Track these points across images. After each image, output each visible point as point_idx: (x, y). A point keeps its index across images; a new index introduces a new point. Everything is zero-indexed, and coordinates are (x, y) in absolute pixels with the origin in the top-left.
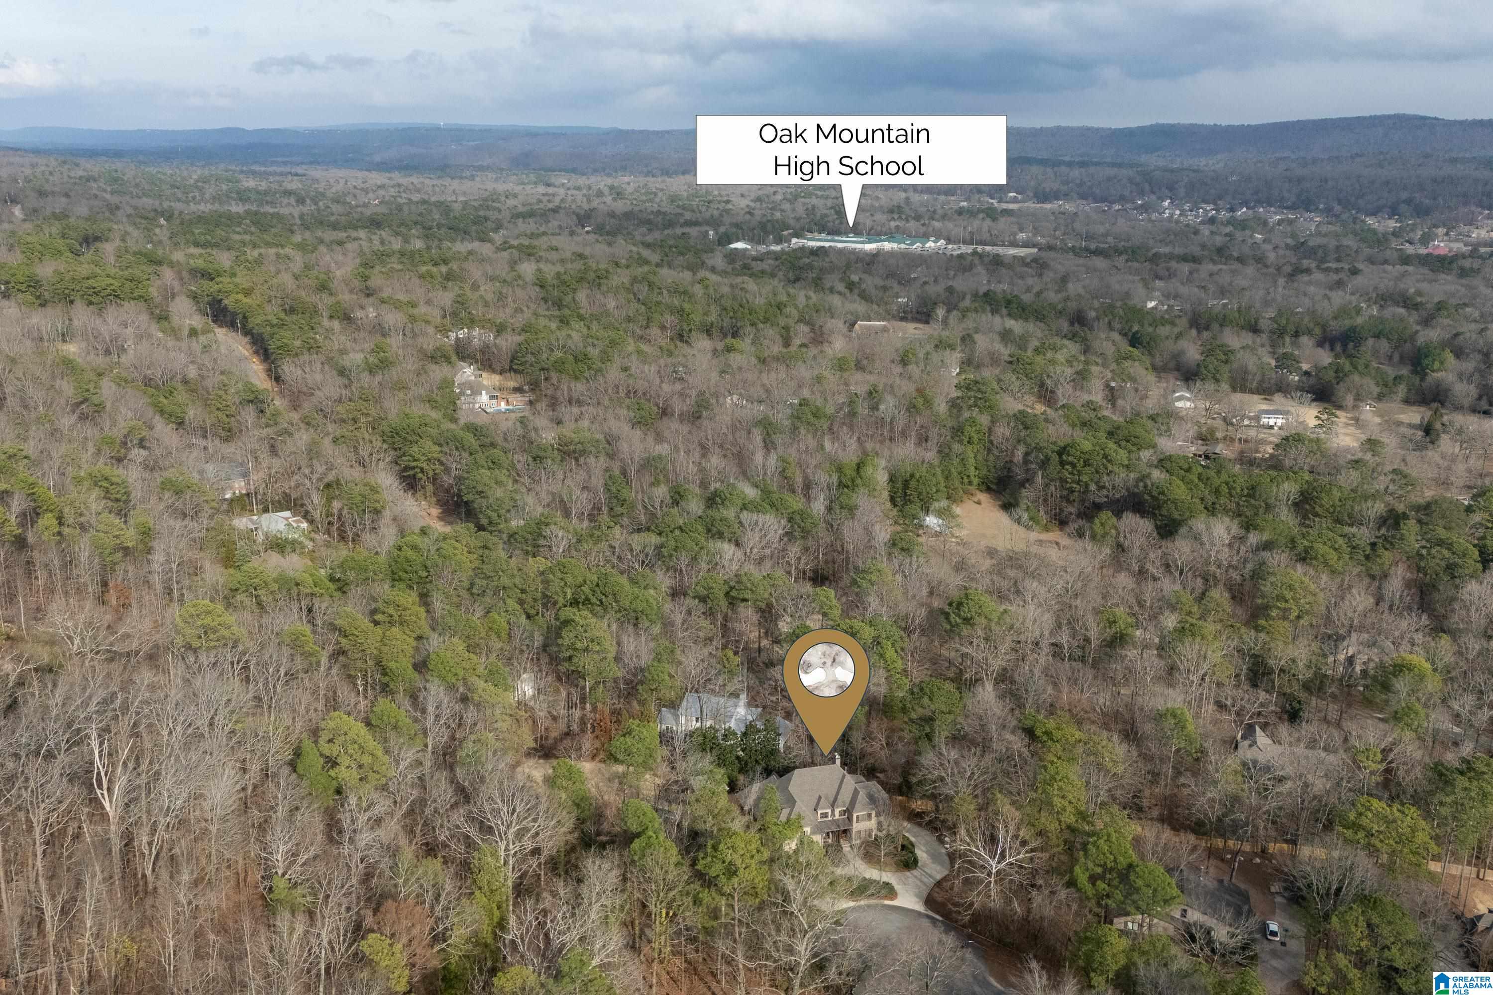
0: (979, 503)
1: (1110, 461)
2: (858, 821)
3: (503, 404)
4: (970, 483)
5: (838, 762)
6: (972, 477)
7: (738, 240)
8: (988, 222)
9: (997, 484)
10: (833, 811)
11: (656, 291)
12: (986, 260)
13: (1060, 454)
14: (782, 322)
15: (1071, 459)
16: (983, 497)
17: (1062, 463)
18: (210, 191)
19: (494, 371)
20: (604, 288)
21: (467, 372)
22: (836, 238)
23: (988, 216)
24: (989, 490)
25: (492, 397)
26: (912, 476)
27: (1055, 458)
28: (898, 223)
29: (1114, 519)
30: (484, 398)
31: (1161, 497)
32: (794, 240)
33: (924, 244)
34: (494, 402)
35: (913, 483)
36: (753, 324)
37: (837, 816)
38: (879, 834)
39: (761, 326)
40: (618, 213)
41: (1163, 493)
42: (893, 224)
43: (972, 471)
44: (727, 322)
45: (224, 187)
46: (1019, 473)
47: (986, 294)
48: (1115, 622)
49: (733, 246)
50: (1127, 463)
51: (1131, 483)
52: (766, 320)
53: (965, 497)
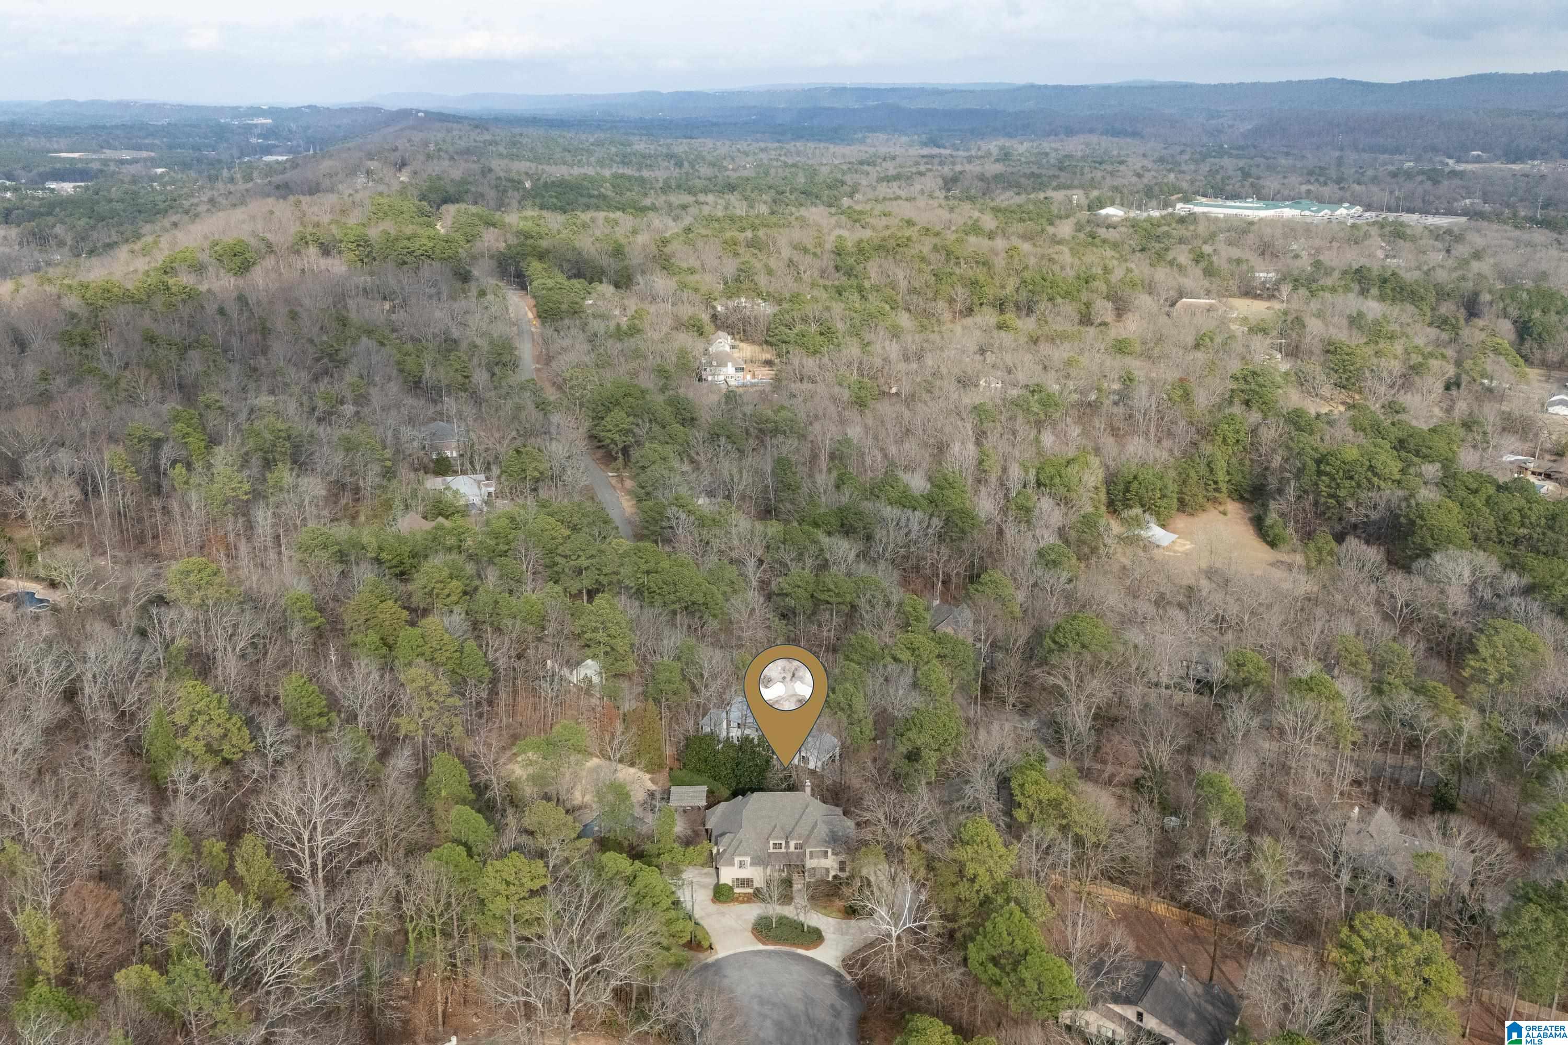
0: (1224, 513)
1: (1376, 474)
2: (811, 856)
3: (749, 377)
4: (1217, 490)
5: (808, 790)
6: (1221, 484)
7: (1112, 204)
8: (1428, 185)
9: (1251, 493)
10: (787, 843)
11: (953, 261)
12: (1388, 229)
13: (1318, 462)
14: (1084, 296)
15: (1328, 469)
16: (1233, 507)
17: (1320, 473)
18: (600, 153)
19: (753, 342)
20: (898, 257)
21: (723, 343)
22: (1229, 203)
23: (1429, 178)
24: (1242, 499)
25: (738, 370)
26: (1135, 478)
27: (1311, 465)
28: (1310, 187)
29: (1334, 544)
30: (730, 369)
31: (1419, 522)
32: (1179, 206)
33: (1333, 211)
34: (740, 374)
35: (1135, 485)
36: (1051, 299)
37: (792, 849)
38: (841, 875)
39: (1059, 300)
40: (988, 175)
41: (1422, 517)
42: (1304, 188)
43: (1221, 476)
44: (1023, 296)
45: (613, 150)
46: (1273, 483)
47: (1358, 271)
48: (1244, 665)
49: (1103, 212)
50: (1398, 477)
51: (1395, 500)
52: (1067, 295)
53: (1209, 505)
